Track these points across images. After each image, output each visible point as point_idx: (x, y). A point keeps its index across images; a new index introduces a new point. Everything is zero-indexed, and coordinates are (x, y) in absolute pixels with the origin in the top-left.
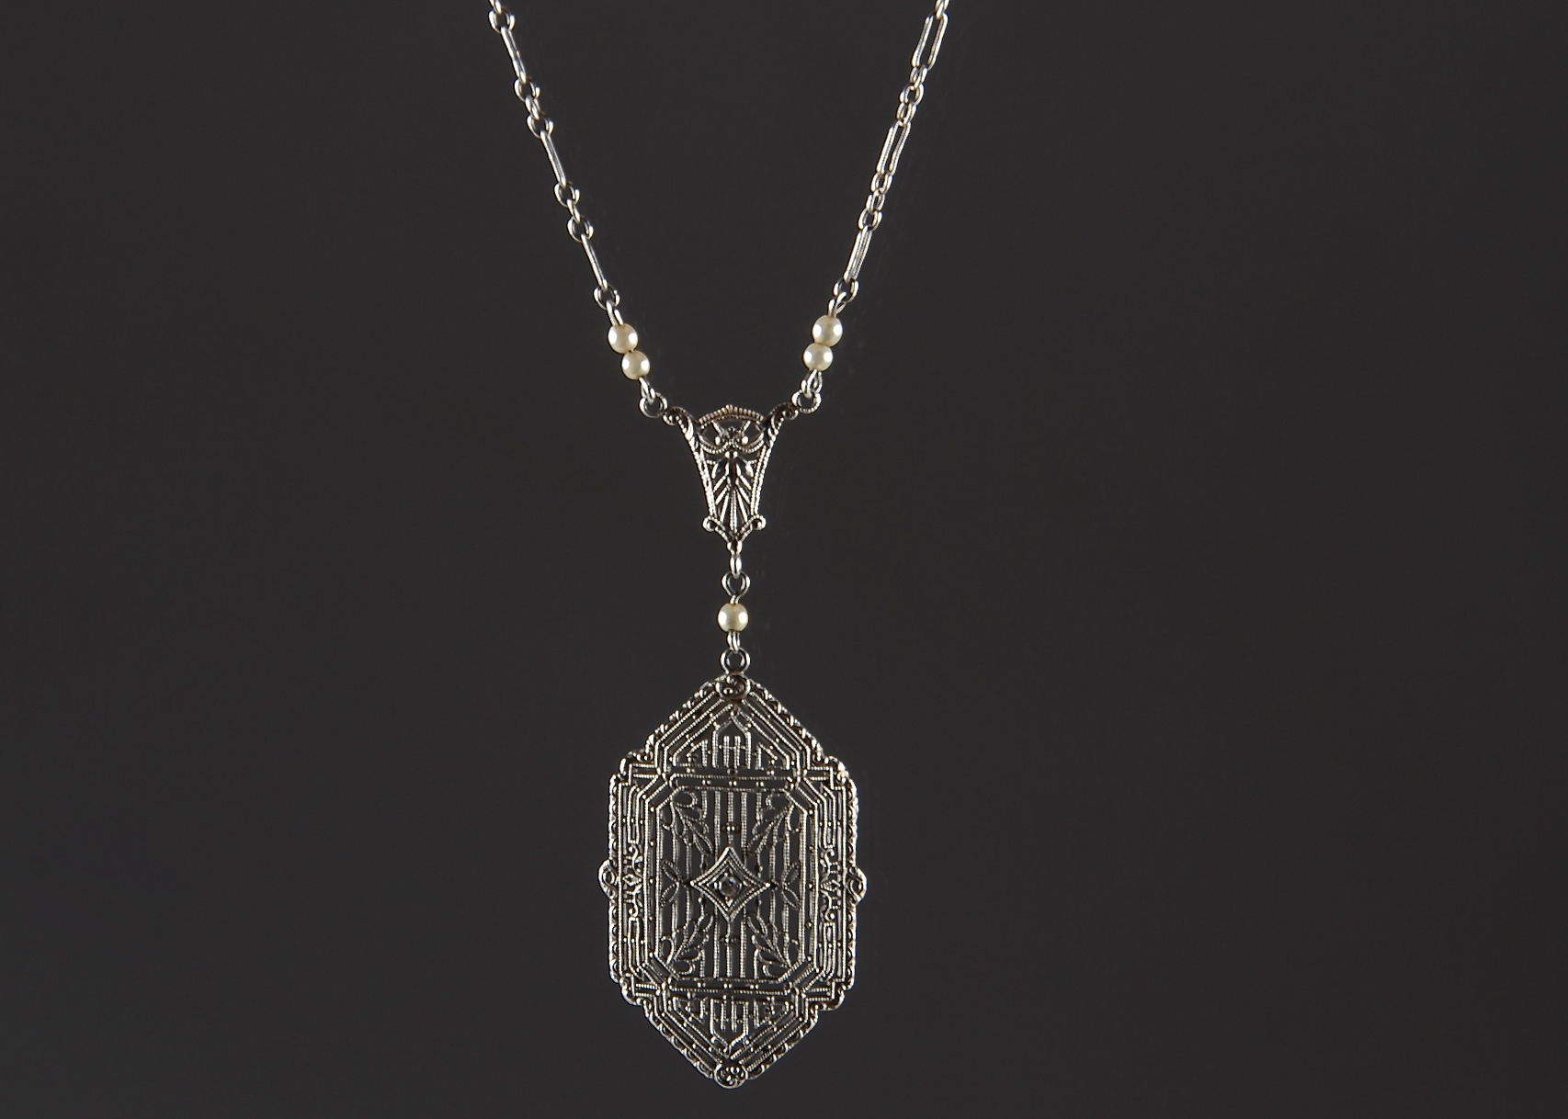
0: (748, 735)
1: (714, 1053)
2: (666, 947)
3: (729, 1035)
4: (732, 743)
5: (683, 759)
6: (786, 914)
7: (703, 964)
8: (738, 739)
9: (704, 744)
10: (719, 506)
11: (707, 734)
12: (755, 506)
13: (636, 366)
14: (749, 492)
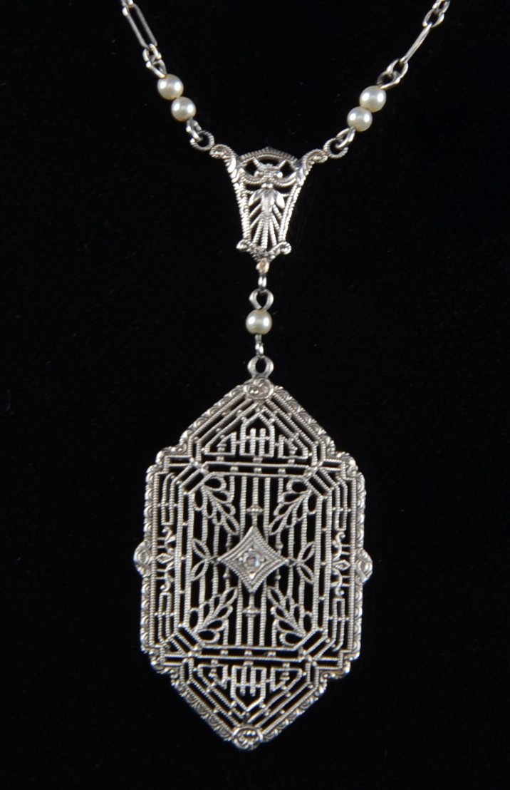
0: (272, 430)
1: (234, 715)
2: (194, 620)
3: (248, 699)
4: (258, 434)
5: (214, 448)
6: (302, 588)
7: (226, 634)
8: (263, 431)
9: (234, 435)
10: (253, 232)
11: (237, 428)
12: (283, 234)
13: (184, 109)
14: (279, 221)
